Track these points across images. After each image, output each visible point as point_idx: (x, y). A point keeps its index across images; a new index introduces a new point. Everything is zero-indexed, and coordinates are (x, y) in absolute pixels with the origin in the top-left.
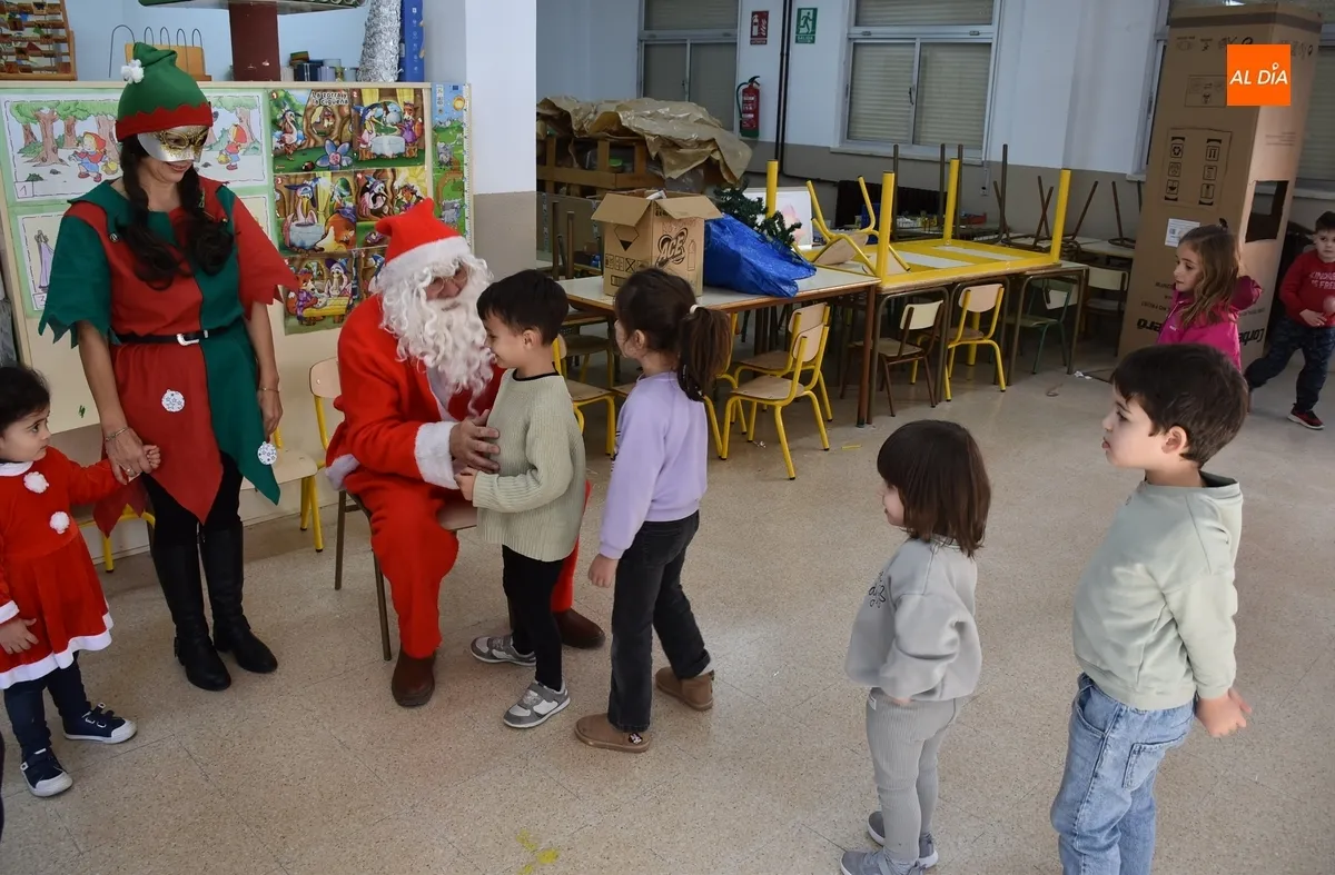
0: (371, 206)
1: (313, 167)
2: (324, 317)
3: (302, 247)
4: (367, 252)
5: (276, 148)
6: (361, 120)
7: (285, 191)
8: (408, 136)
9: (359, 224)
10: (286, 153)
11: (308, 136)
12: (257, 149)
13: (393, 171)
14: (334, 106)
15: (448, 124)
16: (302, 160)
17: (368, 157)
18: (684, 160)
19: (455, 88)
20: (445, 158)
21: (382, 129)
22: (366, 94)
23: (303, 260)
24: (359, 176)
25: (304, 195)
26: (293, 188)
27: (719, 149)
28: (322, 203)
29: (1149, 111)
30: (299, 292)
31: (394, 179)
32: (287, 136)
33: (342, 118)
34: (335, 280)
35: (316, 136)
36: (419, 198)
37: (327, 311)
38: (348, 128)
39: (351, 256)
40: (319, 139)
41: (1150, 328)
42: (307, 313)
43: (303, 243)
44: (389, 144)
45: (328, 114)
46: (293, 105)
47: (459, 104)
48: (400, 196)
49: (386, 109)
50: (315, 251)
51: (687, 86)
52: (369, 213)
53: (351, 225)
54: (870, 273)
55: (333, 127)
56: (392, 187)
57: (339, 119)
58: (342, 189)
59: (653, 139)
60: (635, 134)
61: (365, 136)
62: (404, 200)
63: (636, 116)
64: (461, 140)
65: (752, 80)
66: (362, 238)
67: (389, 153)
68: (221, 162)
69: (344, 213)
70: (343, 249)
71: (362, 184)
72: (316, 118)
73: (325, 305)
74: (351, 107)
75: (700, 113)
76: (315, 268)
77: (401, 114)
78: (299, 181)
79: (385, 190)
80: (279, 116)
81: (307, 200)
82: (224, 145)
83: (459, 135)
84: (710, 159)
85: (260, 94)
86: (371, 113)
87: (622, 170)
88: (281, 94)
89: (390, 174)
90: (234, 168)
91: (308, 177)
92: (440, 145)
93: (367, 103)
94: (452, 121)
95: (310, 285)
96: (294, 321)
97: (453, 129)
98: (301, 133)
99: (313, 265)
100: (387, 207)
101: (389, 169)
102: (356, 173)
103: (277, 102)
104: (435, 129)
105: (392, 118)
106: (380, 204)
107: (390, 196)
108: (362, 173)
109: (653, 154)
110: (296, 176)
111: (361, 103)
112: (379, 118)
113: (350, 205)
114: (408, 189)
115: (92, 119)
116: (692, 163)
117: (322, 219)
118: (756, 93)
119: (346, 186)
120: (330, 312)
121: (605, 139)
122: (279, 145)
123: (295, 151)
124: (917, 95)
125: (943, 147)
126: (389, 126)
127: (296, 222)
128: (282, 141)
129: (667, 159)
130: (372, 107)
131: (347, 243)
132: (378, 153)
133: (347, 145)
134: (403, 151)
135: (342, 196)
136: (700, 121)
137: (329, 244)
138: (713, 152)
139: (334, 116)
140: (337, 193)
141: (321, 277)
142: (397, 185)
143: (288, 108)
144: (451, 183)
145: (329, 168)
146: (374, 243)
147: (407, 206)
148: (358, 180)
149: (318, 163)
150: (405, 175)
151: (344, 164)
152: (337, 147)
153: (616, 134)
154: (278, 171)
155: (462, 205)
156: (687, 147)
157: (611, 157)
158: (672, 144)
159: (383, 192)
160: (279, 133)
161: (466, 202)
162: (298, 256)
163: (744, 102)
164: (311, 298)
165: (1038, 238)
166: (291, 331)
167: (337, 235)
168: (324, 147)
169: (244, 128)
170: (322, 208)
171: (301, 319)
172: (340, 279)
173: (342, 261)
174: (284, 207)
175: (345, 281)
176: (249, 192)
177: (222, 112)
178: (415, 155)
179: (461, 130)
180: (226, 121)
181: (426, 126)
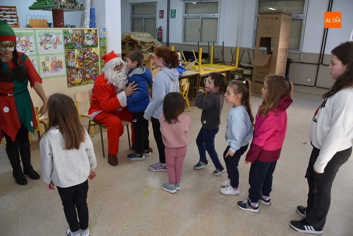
0: (86, 57)
1: (73, 48)
3: (71, 67)
4: (85, 68)
6: (84, 37)
7: (67, 53)
8: (94, 41)
9: (84, 61)
11: (72, 40)
12: (61, 44)
13: (91, 49)
14: (78, 34)
15: (103, 38)
16: (71, 46)
17: (85, 45)
18: (146, 47)
19: (104, 29)
20: (102, 46)
21: (88, 39)
22: (85, 30)
23: (71, 70)
24: (84, 50)
25: (71, 54)
26: (69, 53)
27: (154, 44)
28: (76, 56)
29: (255, 33)
31: (91, 51)
32: (68, 41)
33: (80, 36)
34: (79, 75)
36: (97, 55)
37: (77, 82)
38: (81, 39)
39: (82, 69)
40: (75, 41)
41: (258, 83)
42: (73, 82)
43: (71, 66)
44: (90, 43)
45: (77, 35)
46: (69, 33)
47: (105, 33)
48: (93, 55)
49: (89, 34)
50: (74, 68)
51: (143, 29)
52: (86, 59)
53: (82, 62)
54: (196, 71)
55: (78, 39)
56: (91, 53)
57: (79, 37)
59: (139, 42)
60: (134, 41)
61: (85, 41)
62: (94, 56)
63: (134, 36)
64: (106, 41)
65: (160, 27)
66: (84, 65)
67: (90, 45)
68: (53, 47)
69: (80, 59)
70: (80, 67)
71: (84, 52)
72: (74, 36)
73: (77, 80)
74: (81, 34)
75: (149, 35)
76: (74, 72)
77: (93, 35)
78: (70, 51)
79: (89, 53)
80: (66, 36)
81: (72, 56)
82: (53, 43)
83: (105, 40)
84: (152, 47)
85: (62, 31)
86: (86, 35)
87: (132, 50)
88: (66, 31)
89: (90, 50)
90: (56, 48)
91: (72, 50)
92: (101, 43)
93: (85, 33)
95: (73, 76)
96: (70, 84)
97: (103, 39)
98: (71, 40)
99: (74, 71)
100: (90, 57)
101: (90, 48)
102: (83, 49)
103: (65, 33)
104: (100, 39)
105: (90, 36)
106: (88, 57)
107: (90, 55)
108: (84, 49)
109: (139, 45)
110: (70, 50)
111: (84, 33)
112: (88, 36)
113: (82, 57)
114: (94, 53)
115: (24, 37)
116: (148, 48)
117: (76, 60)
118: (161, 30)
119: (81, 52)
120: (78, 82)
121: (127, 42)
122: (66, 43)
123: (70, 44)
124: (201, 30)
125: (209, 42)
126: (90, 38)
127: (70, 61)
128: (66, 42)
129: (142, 47)
130: (86, 34)
131: (81, 66)
132: (88, 45)
133: (81, 43)
134: (93, 44)
135: (80, 55)
136: (149, 37)
137: (77, 66)
138: (153, 45)
139: (78, 36)
140: (79, 54)
141: (75, 74)
142: (92, 52)
143: (68, 34)
144: (104, 52)
145: (77, 48)
146: (87, 66)
147: (94, 57)
148: (83, 51)
149: (75, 47)
150: (94, 50)
151: (80, 47)
152: (79, 43)
153: (130, 41)
154: (66, 49)
156: (147, 44)
157: (129, 46)
158: (143, 43)
160: (66, 40)
162: (70, 69)
163: (159, 33)
165: (232, 63)
166: (69, 87)
167: (79, 64)
168: (76, 43)
169: (58, 39)
170: (75, 58)
171: (71, 84)
172: (80, 74)
173: (80, 70)
174: (67, 57)
175: (81, 75)
176: (60, 54)
177: (53, 35)
178: (96, 45)
179: (106, 39)
180: (54, 37)
181: (98, 38)
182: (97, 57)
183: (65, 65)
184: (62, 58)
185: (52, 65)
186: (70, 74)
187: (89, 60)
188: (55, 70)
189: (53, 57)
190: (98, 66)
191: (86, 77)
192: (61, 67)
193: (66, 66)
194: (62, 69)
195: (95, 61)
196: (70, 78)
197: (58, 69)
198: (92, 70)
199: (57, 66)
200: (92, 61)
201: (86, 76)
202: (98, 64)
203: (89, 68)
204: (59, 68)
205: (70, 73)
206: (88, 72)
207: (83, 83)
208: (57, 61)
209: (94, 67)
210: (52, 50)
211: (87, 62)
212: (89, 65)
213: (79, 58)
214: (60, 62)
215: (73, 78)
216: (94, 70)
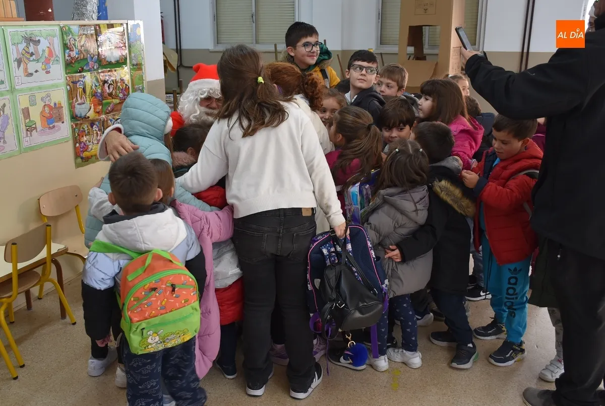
0: (108, 92)
1: (83, 70)
2: (92, 156)
3: (80, 117)
4: (107, 117)
5: (67, 60)
7: (71, 84)
9: (104, 101)
10: (71, 62)
11: (80, 52)
12: (58, 60)
13: (115, 70)
15: (135, 43)
16: (77, 66)
17: (105, 63)
20: (135, 62)
22: (101, 26)
23: (81, 124)
24: (102, 74)
25: (80, 86)
26: (74, 83)
28: (88, 91)
30: (80, 143)
31: (116, 76)
32: (71, 53)
33: (93, 40)
34: (95, 135)
35: (83, 52)
36: (126, 85)
37: (92, 153)
39: (100, 120)
40: (85, 54)
42: (85, 154)
43: (81, 114)
45: (87, 39)
46: (73, 34)
48: (119, 85)
50: (86, 118)
52: (107, 95)
53: (100, 103)
56: (116, 80)
58: (95, 82)
62: (121, 87)
64: (140, 52)
66: (104, 109)
67: (113, 61)
68: (43, 69)
69: (97, 95)
70: (97, 116)
71: (103, 80)
72: (83, 42)
73: (92, 149)
76: (86, 129)
78: (77, 79)
79: (113, 82)
80: (67, 41)
81: (81, 89)
82: (43, 60)
83: (139, 49)
85: (56, 28)
88: (67, 28)
90: (48, 72)
91: (80, 76)
92: (133, 55)
93: (103, 33)
94: (137, 42)
95: (85, 139)
96: (79, 160)
97: (136, 46)
98: (77, 51)
99: (85, 127)
100: (114, 91)
102: (101, 72)
103: (65, 33)
104: (131, 47)
107: (115, 85)
108: (103, 72)
110: (75, 76)
113: (99, 91)
114: (122, 80)
117: (88, 99)
119: (97, 80)
122: (68, 58)
123: (75, 61)
124: (256, 17)
127: (77, 103)
128: (69, 56)
131: (98, 113)
132: (109, 61)
133: (97, 57)
134: (118, 59)
135: (96, 86)
137: (91, 114)
139: (90, 41)
140: (94, 85)
141: (89, 134)
142: (118, 78)
143: (70, 36)
144: (138, 76)
145: (89, 71)
146: (110, 112)
147: (122, 90)
148: (102, 77)
149: (85, 68)
151: (95, 68)
152: (93, 58)
154: (69, 73)
155: (143, 88)
160: (68, 51)
161: (144, 86)
162: (79, 122)
164: (86, 146)
166: (78, 166)
167: (94, 109)
168: (87, 58)
169: (52, 48)
170: (88, 94)
171: (82, 158)
172: (97, 133)
173: (97, 123)
174: (71, 94)
175: (99, 134)
176: (56, 86)
177: (42, 40)
178: (123, 61)
179: (140, 46)
180: (44, 45)
181: (127, 45)
182: (127, 89)
183: (69, 112)
184: (60, 96)
185: (42, 114)
186: (78, 135)
187: (113, 98)
188: (50, 128)
189: (44, 95)
192: (60, 119)
193: (69, 117)
194: (63, 122)
196: (80, 145)
197: (56, 124)
199: (52, 116)
200: (117, 101)
203: (114, 117)
204: (57, 122)
205: (79, 131)
208: (52, 105)
210: (41, 79)
211: (110, 103)
212: (112, 110)
213: (94, 95)
214: (58, 107)
215: (84, 144)
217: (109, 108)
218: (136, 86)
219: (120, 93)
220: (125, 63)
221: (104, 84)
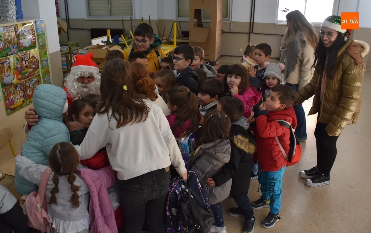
0: (25, 65)
1: (7, 55)
2: (17, 107)
4: (25, 81)
6: (19, 36)
7: (1, 65)
9: (23, 72)
11: (5, 44)
14: (11, 32)
15: (41, 33)
16: (4, 53)
17: (22, 48)
19: (41, 20)
20: (41, 44)
21: (24, 38)
22: (18, 26)
23: (9, 88)
25: (6, 65)
26: (3, 63)
28: (12, 67)
31: (30, 54)
34: (18, 93)
36: (37, 59)
38: (16, 39)
39: (21, 83)
40: (8, 44)
42: (13, 106)
43: (8, 83)
44: (26, 43)
45: (10, 35)
47: (43, 25)
48: (32, 59)
49: (25, 31)
50: (12, 84)
52: (25, 68)
53: (20, 73)
56: (30, 57)
57: (13, 36)
58: (17, 61)
61: (21, 41)
62: (33, 61)
64: (45, 38)
66: (24, 76)
67: (27, 46)
69: (18, 69)
70: (19, 82)
71: (22, 58)
72: (6, 37)
73: (17, 102)
74: (15, 31)
76: (12, 90)
77: (29, 32)
78: (4, 61)
79: (28, 59)
81: (7, 67)
83: (44, 36)
86: (21, 34)
89: (28, 53)
91: (6, 59)
92: (40, 40)
93: (20, 30)
94: (42, 31)
95: (12, 97)
96: (9, 111)
97: (42, 35)
100: (29, 64)
102: (20, 54)
104: (38, 35)
105: (26, 34)
107: (29, 61)
112: (23, 34)
113: (19, 66)
114: (34, 57)
117: (12, 73)
119: (17, 59)
120: (18, 105)
123: (2, 50)
127: (5, 76)
131: (20, 79)
132: (25, 46)
133: (16, 45)
134: (31, 44)
137: (15, 81)
140: (15, 63)
141: (14, 93)
142: (31, 56)
144: (44, 53)
145: (12, 54)
147: (34, 63)
148: (20, 57)
149: (9, 53)
150: (32, 52)
151: (16, 52)
152: (13, 46)
155: (47, 59)
159: (28, 60)
162: (7, 88)
164: (13, 101)
166: (8, 114)
167: (17, 77)
168: (10, 47)
170: (12, 69)
171: (11, 109)
172: (20, 92)
173: (19, 86)
174: (1, 71)
178: (34, 45)
179: (44, 34)
181: (36, 35)
182: (37, 61)
186: (7, 95)
187: (28, 69)
190: (39, 75)
191: (27, 95)
193: (1, 85)
195: (36, 68)
196: (9, 101)
198: (33, 82)
200: (32, 70)
201: (27, 92)
202: (39, 72)
203: (30, 80)
205: (8, 93)
206: (29, 85)
207: (25, 104)
209: (35, 77)
211: (26, 73)
212: (29, 76)
213: (16, 69)
216: (36, 81)
217: (27, 75)
218: (43, 59)
219: (33, 65)
220: (35, 46)
221: (22, 61)
